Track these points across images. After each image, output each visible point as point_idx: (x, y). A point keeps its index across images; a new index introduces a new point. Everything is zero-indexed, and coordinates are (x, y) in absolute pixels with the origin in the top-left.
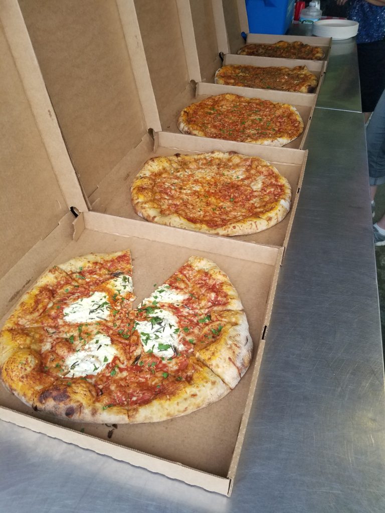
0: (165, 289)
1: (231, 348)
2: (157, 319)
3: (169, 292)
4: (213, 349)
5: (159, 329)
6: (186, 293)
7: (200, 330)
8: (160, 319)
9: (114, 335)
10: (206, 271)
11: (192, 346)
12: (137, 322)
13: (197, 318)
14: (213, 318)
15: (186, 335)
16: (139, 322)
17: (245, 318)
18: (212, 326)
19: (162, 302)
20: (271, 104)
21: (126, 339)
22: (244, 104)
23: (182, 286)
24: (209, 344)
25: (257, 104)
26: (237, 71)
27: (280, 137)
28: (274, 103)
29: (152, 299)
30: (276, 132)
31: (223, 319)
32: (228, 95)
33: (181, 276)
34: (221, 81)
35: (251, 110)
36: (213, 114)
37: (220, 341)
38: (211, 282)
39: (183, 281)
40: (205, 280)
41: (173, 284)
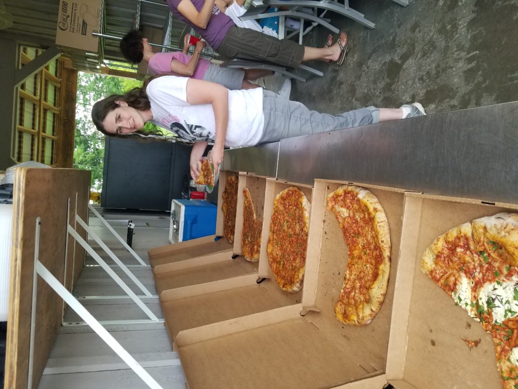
0: (457, 295)
1: (509, 233)
2: (488, 303)
3: (459, 292)
4: (512, 249)
5: (499, 300)
6: (459, 275)
7: (495, 261)
8: (489, 299)
9: (510, 345)
10: (435, 257)
11: (512, 268)
12: (494, 322)
13: (484, 265)
14: (481, 249)
15: (502, 274)
16: (494, 320)
17: (478, 220)
18: (490, 250)
19: (470, 298)
20: (274, 214)
21: (513, 333)
22: (275, 237)
23: (452, 279)
24: (508, 252)
25: (275, 226)
26: (247, 242)
27: (302, 205)
28: (273, 212)
29: (469, 308)
30: (298, 208)
31: (482, 240)
32: (268, 250)
33: (442, 281)
34: (256, 256)
35: (279, 230)
36: (284, 262)
37: (503, 242)
38: (446, 252)
39: (447, 278)
40: (445, 258)
41: (451, 288)
